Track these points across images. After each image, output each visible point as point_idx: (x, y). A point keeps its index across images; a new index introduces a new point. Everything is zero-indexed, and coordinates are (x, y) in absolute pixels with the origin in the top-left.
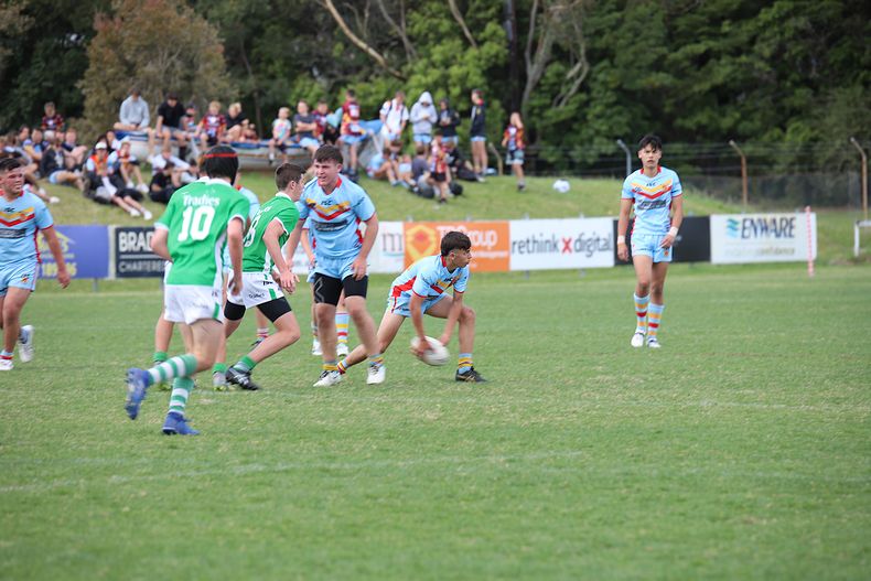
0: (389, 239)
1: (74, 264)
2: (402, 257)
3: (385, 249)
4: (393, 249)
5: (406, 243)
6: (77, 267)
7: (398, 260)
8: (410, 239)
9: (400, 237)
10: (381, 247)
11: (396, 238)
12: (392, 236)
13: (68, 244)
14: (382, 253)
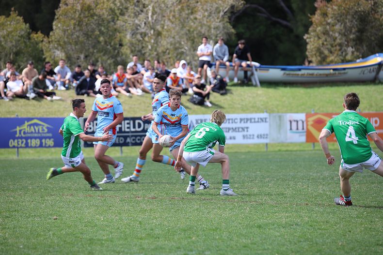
0: (294, 124)
1: (52, 140)
2: (305, 134)
3: (291, 129)
4: (297, 129)
5: (307, 125)
6: (54, 141)
7: (302, 135)
8: (310, 123)
9: (303, 122)
10: (289, 127)
11: (300, 124)
12: (297, 122)
13: (47, 128)
14: (289, 131)
